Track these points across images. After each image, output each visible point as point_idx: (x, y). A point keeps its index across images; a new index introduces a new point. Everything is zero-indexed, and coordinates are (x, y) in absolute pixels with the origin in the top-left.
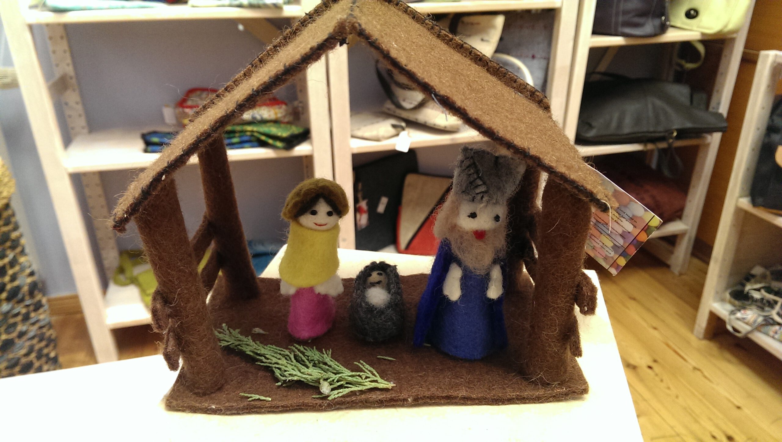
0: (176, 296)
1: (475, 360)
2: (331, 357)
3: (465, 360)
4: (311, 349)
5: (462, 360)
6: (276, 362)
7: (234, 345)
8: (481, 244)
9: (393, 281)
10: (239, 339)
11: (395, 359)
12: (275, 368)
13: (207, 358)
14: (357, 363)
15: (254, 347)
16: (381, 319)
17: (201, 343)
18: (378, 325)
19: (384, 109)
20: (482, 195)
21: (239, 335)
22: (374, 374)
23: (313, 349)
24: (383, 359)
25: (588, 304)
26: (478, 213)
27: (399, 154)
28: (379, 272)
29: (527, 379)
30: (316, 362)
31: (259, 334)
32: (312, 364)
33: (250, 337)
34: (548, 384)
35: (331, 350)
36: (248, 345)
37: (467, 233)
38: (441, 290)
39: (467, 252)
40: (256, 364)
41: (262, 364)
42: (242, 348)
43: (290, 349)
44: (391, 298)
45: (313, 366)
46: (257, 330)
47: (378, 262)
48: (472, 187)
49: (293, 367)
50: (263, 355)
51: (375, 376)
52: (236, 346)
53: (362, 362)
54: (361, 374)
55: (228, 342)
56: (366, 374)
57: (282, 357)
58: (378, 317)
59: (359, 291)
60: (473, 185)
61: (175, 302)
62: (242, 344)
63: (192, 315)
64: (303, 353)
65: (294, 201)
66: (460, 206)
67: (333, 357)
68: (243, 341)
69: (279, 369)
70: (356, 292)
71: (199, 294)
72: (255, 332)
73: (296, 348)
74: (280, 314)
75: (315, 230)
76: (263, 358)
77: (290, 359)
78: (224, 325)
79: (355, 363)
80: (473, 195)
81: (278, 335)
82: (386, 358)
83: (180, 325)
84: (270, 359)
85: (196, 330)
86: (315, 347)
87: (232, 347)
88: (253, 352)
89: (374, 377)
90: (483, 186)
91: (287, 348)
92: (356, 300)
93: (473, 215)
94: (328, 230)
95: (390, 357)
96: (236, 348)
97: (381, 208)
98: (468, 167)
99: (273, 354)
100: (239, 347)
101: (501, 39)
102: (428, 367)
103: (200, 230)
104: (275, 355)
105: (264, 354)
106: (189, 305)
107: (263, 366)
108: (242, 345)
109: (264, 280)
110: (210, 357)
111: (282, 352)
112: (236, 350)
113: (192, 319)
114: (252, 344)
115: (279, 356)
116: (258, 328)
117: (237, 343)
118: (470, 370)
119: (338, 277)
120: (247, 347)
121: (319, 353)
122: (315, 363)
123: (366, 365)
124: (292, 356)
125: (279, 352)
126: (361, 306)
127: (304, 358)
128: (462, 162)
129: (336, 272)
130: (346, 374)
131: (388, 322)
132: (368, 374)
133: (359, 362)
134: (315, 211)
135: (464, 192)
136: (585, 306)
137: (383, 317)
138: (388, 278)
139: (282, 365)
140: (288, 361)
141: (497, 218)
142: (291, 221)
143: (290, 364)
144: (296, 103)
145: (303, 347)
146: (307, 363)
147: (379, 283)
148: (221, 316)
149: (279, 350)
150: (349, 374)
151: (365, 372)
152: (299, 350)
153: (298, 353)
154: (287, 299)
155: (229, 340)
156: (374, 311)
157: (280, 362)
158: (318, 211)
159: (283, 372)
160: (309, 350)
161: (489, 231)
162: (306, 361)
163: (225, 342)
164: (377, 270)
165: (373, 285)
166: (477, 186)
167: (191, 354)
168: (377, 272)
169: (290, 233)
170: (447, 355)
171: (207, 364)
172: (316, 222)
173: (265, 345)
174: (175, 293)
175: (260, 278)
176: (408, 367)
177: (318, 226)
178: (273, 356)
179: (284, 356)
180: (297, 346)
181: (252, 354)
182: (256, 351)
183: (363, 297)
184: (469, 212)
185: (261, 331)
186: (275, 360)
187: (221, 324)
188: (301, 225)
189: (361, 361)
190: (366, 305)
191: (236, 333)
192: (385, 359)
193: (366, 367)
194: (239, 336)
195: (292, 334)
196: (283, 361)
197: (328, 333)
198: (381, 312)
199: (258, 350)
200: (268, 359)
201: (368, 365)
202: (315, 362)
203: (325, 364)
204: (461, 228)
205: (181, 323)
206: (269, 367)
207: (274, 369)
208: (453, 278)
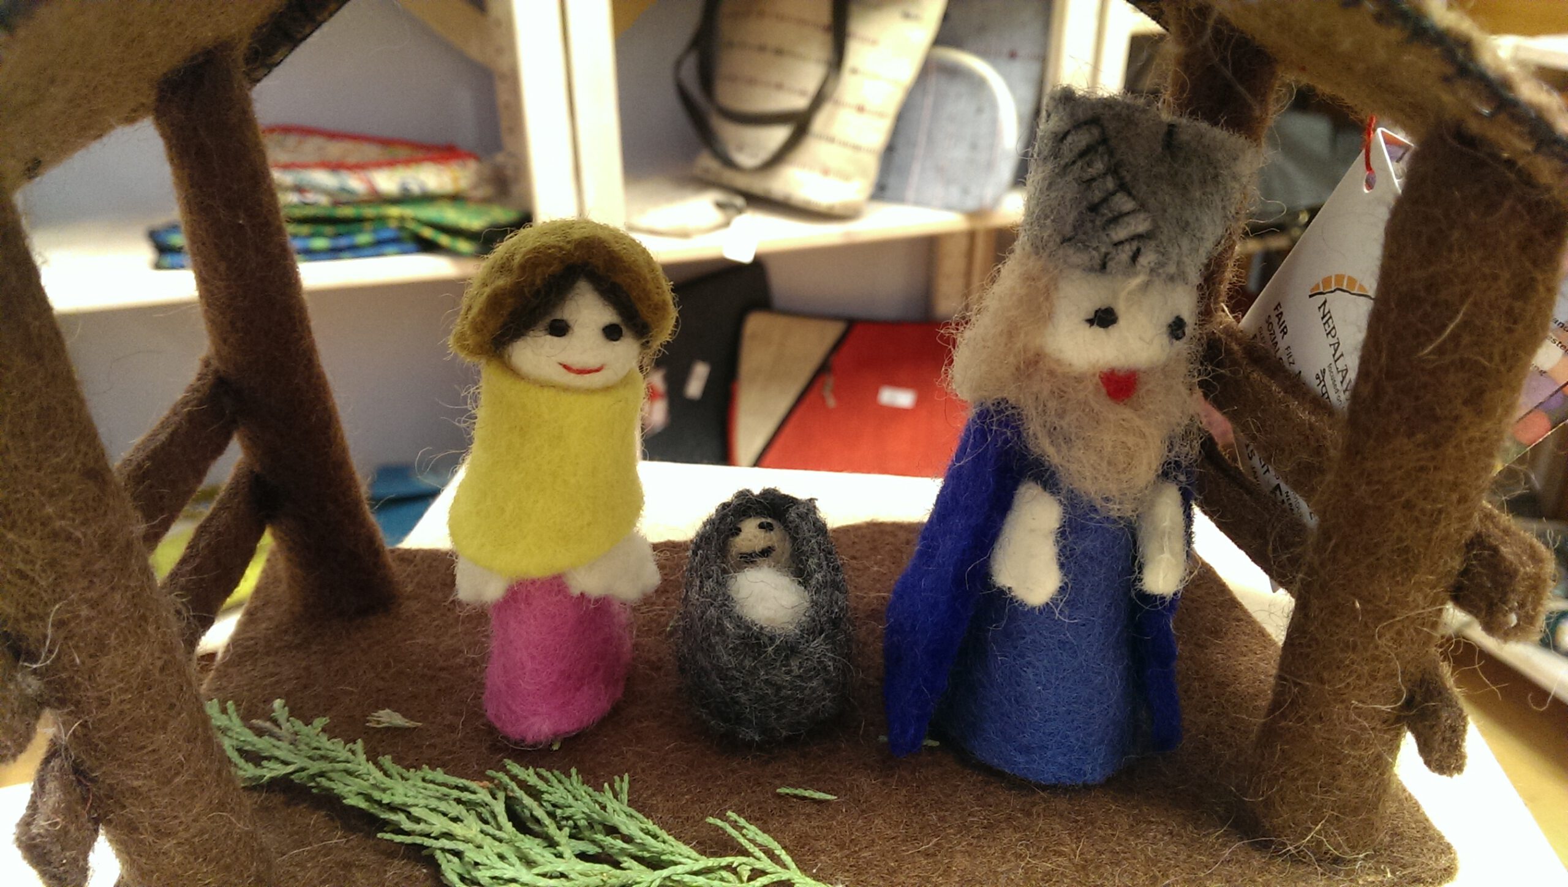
0: (49, 631)
1: (1087, 788)
2: (631, 803)
3: (1054, 789)
4: (563, 777)
5: (1044, 788)
6: (444, 830)
7: (303, 774)
8: (1127, 413)
9: (813, 550)
10: (322, 752)
11: (834, 797)
12: (443, 850)
13: (196, 840)
14: (719, 823)
15: (372, 781)
16: (788, 673)
17: (167, 790)
18: (779, 688)
19: (697, 171)
20: (1134, 248)
21: (324, 738)
22: (779, 856)
23: (569, 776)
24: (795, 796)
25: (1522, 605)
26: (1121, 308)
27: (734, 268)
28: (763, 520)
29: (1264, 846)
30: (583, 823)
31: (393, 731)
32: (567, 830)
33: (359, 746)
34: (1336, 860)
35: (626, 777)
36: (349, 773)
37: (1079, 379)
38: (984, 575)
39: (1080, 443)
40: (379, 839)
41: (399, 838)
42: (332, 785)
43: (491, 779)
44: (814, 603)
45: (571, 836)
46: (388, 717)
47: (756, 491)
48: (1098, 223)
49: (504, 849)
50: (403, 808)
51: (785, 866)
52: (312, 777)
53: (732, 815)
54: (736, 860)
55: (286, 763)
56: (751, 860)
57: (464, 812)
58: (778, 664)
59: (709, 584)
60: (1103, 215)
61: (51, 652)
62: (332, 771)
63: (123, 697)
64: (535, 794)
65: (488, 290)
66: (1057, 289)
67: (639, 804)
68: (333, 760)
69: (458, 854)
70: (698, 583)
71: (143, 618)
72: (379, 722)
73: (514, 778)
74: (459, 660)
75: (566, 389)
76: (400, 818)
77: (494, 816)
78: (278, 703)
79: (711, 820)
80: (1103, 250)
81: (452, 728)
82: (808, 793)
83: (79, 734)
84: (426, 822)
85: (143, 747)
86: (573, 771)
87: (297, 781)
88: (368, 798)
89: (778, 868)
90: (1142, 216)
91: (480, 776)
92: (703, 613)
93: (1104, 318)
94: (607, 389)
95: (819, 790)
96: (312, 784)
97: (695, 388)
98: (1082, 154)
99: (434, 803)
100: (324, 782)
101: (946, 17)
102: (942, 819)
103: (185, 403)
104: (443, 806)
105: (405, 804)
106: (105, 661)
107: (402, 843)
108: (333, 775)
109: (410, 557)
110: (206, 836)
111: (466, 796)
112: (314, 791)
113: (121, 712)
114: (365, 771)
115: (456, 810)
116: (388, 711)
117: (315, 767)
118: (1077, 821)
119: (643, 539)
120: (349, 780)
121: (590, 790)
122: (576, 826)
123: (747, 825)
124: (500, 808)
125: (456, 793)
126: (721, 631)
127: (540, 813)
128: (1060, 138)
129: (635, 525)
130: (687, 868)
131: (811, 678)
132: (758, 859)
133: (726, 819)
134: (562, 321)
135: (1070, 240)
136: (1511, 610)
137: (794, 664)
138: (794, 539)
139: (466, 841)
140: (485, 827)
141: (1176, 328)
142: (483, 361)
143: (494, 837)
144: (500, 158)
145: (537, 774)
146: (552, 829)
147: (766, 552)
148: (272, 675)
149: (457, 787)
150: (696, 867)
151: (745, 853)
152: (523, 785)
153: (519, 793)
154: (479, 616)
155: (290, 757)
156: (766, 647)
157: (457, 829)
158: (571, 323)
159: (470, 868)
160: (555, 782)
161: (1150, 371)
162: (547, 821)
163: (278, 766)
164: (758, 514)
165: (749, 559)
166: (1117, 219)
167: (136, 829)
168: (758, 521)
169: (483, 399)
170: (993, 774)
171: (196, 859)
172: (569, 361)
173: (408, 768)
174: (43, 618)
175: (399, 549)
176: (878, 821)
177: (572, 375)
178: (433, 810)
179: (469, 805)
180: (516, 769)
181: (363, 804)
182: (377, 795)
183: (725, 603)
184: (1088, 308)
185: (398, 720)
186: (439, 824)
187: (268, 701)
188: (514, 373)
189: (729, 813)
190: (738, 626)
191: (314, 732)
192: (804, 798)
193: (751, 835)
194: (324, 742)
195: (498, 725)
196: (470, 828)
197: (613, 718)
198: (789, 649)
199: (384, 790)
200: (418, 820)
201: (753, 828)
202: (576, 824)
203: (612, 830)
204: (1058, 361)
205: (84, 725)
206: (422, 847)
207: (439, 855)
208: (1032, 531)
